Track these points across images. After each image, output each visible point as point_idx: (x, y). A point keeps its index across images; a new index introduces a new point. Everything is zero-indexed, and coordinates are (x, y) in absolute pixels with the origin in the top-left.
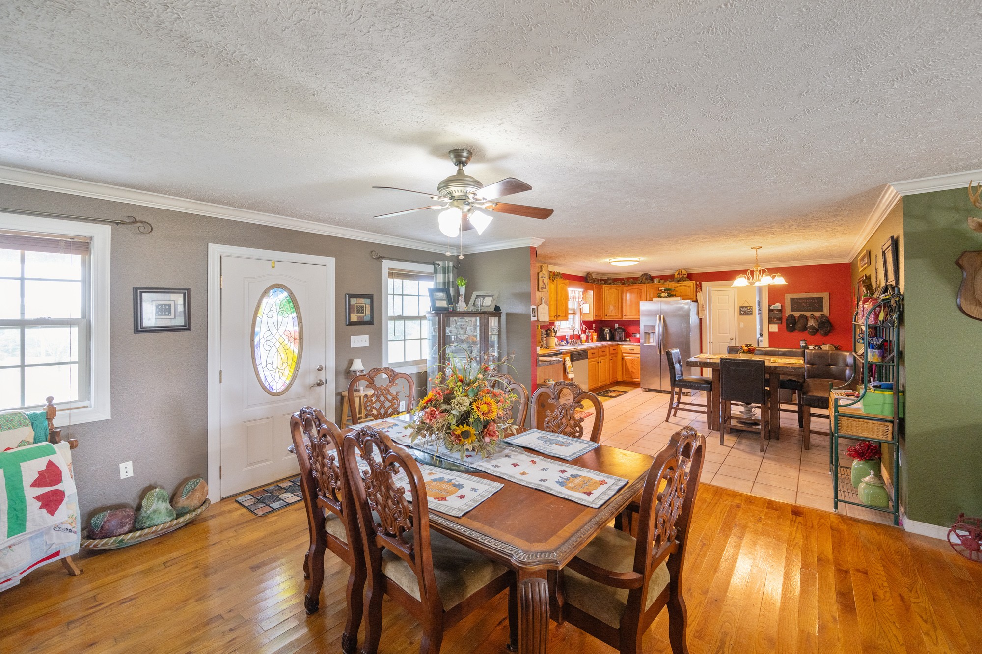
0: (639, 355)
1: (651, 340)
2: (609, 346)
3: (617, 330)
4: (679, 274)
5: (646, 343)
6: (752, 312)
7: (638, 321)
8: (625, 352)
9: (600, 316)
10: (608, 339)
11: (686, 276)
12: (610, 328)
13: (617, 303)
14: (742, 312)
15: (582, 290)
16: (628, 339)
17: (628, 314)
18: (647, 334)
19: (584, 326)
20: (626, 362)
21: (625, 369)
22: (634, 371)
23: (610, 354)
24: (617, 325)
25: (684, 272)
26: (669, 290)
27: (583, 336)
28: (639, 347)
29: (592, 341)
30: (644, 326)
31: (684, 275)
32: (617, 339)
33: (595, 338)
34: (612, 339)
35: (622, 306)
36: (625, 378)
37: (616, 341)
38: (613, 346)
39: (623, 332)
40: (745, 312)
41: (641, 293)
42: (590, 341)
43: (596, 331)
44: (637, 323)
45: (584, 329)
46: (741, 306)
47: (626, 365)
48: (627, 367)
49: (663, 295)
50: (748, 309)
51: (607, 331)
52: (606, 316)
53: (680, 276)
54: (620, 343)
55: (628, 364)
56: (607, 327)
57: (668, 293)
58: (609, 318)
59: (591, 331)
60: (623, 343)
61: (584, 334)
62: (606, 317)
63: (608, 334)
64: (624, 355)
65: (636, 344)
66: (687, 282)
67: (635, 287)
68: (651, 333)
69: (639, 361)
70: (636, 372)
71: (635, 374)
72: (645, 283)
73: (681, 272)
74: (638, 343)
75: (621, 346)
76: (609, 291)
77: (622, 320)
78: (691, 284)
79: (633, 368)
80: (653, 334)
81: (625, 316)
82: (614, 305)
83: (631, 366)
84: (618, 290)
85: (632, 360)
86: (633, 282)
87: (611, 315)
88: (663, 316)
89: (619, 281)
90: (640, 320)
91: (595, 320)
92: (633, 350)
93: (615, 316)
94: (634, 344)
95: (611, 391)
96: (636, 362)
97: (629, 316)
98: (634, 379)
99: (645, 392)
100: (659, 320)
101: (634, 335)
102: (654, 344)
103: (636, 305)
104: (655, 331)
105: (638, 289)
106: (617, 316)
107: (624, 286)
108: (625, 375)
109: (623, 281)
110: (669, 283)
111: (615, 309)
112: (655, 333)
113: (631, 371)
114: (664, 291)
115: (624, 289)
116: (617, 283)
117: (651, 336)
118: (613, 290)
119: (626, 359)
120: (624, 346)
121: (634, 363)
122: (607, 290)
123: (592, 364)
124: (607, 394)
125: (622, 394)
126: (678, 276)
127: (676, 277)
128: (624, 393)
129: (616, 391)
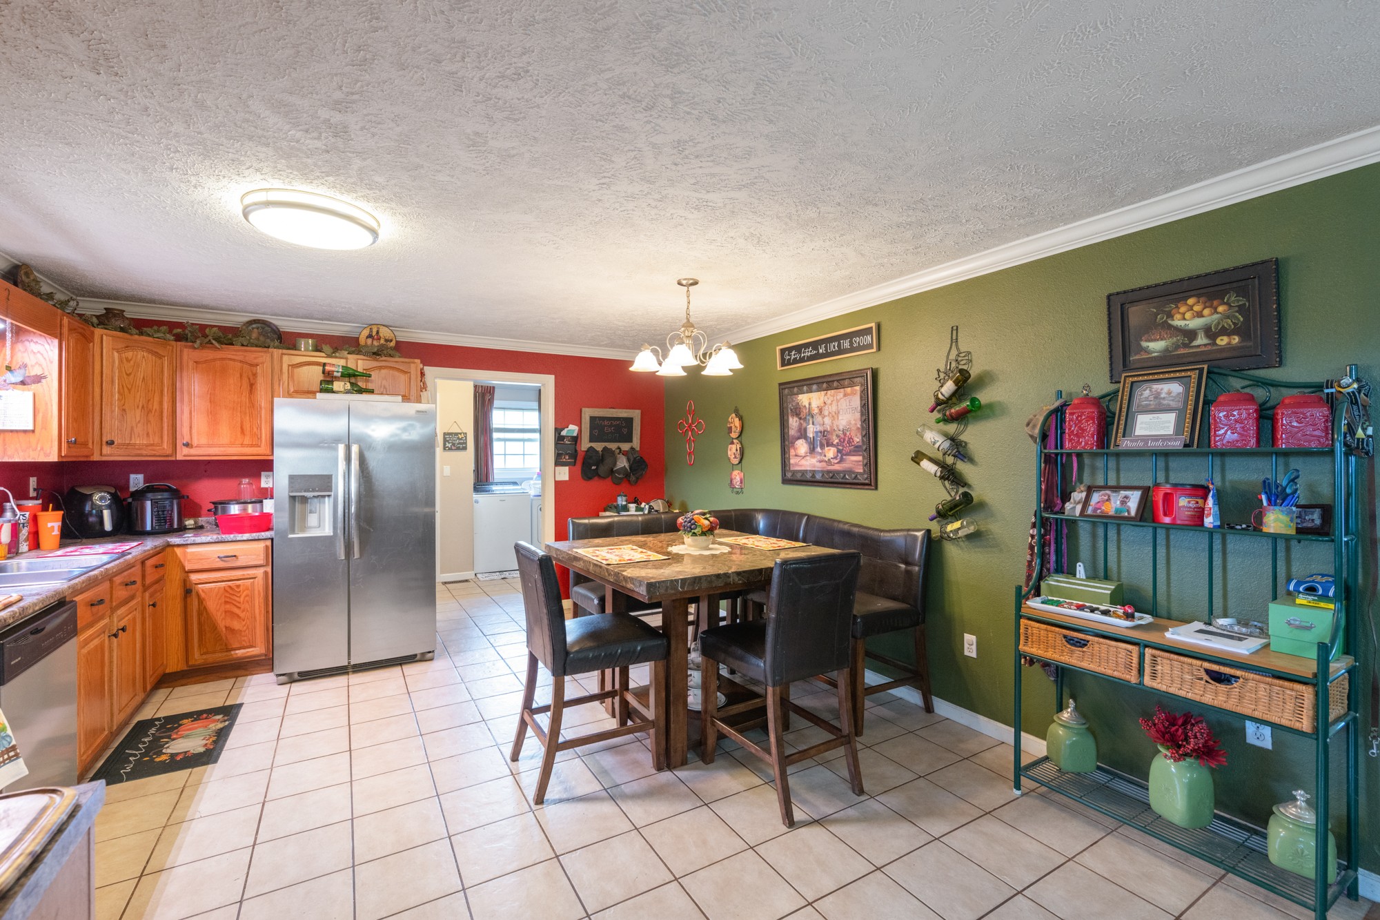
0: (261, 573)
1: (312, 520)
3: (145, 495)
4: (370, 336)
5: (293, 532)
6: (466, 443)
7: (269, 462)
8: (196, 567)
10: (108, 526)
11: (393, 344)
12: (113, 491)
14: (448, 445)
16: (190, 522)
17: (201, 439)
18: (298, 502)
20: (201, 601)
21: (200, 624)
22: (236, 625)
23: (147, 588)
24: (140, 477)
25: (385, 332)
26: (354, 376)
28: (260, 546)
29: (35, 544)
30: (292, 478)
31: (387, 341)
32: (150, 524)
34: (127, 526)
36: (196, 655)
37: (148, 535)
39: (175, 502)
40: (454, 444)
43: (53, 501)
46: (446, 431)
47: (203, 610)
48: (208, 615)
49: (337, 385)
50: (458, 438)
51: (100, 499)
53: (376, 343)
54: (175, 540)
55: (212, 605)
56: (99, 484)
57: (352, 384)
58: (118, 451)
59: (30, 504)
60: (189, 537)
63: (106, 514)
64: (194, 577)
65: (246, 536)
66: (398, 361)
67: (229, 356)
68: (316, 500)
69: (259, 591)
70: (248, 628)
71: (243, 634)
72: (266, 349)
73: (378, 332)
74: (258, 534)
75: (178, 551)
76: (123, 355)
77: (174, 459)
78: (412, 365)
79: (234, 615)
80: (324, 503)
81: (187, 445)
82: (143, 407)
83: (226, 612)
84: (160, 357)
85: (229, 590)
86: (220, 337)
87: (128, 442)
88: (360, 447)
89: (164, 328)
90: (272, 460)
91: (64, 460)
92: (235, 556)
93: (147, 446)
94: (238, 539)
95: (162, 726)
96: (247, 596)
97: (210, 446)
98: (237, 652)
99: (293, 684)
100: (346, 460)
101: (224, 510)
102: (324, 530)
103: (239, 414)
104: (332, 494)
105: (241, 362)
106: (152, 445)
107: (186, 347)
108: (199, 646)
109: (179, 330)
110: (349, 356)
111: (148, 421)
112: (329, 496)
113: (226, 628)
114: (339, 374)
115: (185, 357)
116: (156, 332)
117: (313, 509)
118: (140, 354)
119: (203, 591)
120: (190, 550)
121: (237, 599)
122: (113, 349)
123: (89, 653)
124: (160, 753)
125: (220, 726)
126: (369, 341)
127: (366, 343)
128: (226, 718)
129: (185, 721)
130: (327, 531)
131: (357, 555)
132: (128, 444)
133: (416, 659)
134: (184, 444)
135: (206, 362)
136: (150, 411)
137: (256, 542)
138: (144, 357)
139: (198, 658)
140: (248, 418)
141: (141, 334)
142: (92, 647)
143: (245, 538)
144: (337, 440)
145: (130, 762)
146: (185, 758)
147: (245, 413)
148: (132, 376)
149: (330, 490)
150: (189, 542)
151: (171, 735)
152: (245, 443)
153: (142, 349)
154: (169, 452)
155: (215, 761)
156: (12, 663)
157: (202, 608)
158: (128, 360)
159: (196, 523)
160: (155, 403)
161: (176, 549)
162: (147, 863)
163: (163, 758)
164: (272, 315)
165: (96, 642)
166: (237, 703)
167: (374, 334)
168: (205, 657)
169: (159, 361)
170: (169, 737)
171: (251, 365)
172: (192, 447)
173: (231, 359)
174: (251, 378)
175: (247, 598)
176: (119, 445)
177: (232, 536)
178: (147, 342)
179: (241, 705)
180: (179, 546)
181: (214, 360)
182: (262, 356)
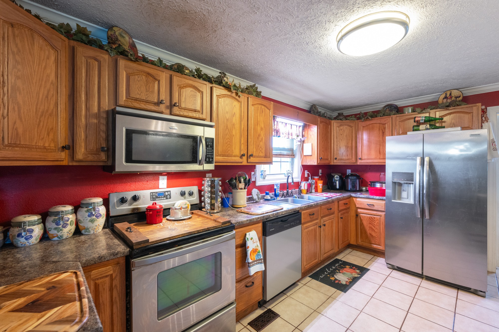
0: (383, 214)
1: (404, 194)
2: (339, 200)
3: (350, 177)
4: (446, 98)
5: (395, 199)
7: (384, 166)
8: (360, 206)
9: (327, 159)
10: (338, 187)
11: (460, 98)
12: (340, 175)
13: (350, 142)
15: (301, 124)
16: (364, 188)
17: (365, 157)
18: (397, 185)
19: (306, 172)
20: (361, 220)
21: (361, 229)
22: (373, 234)
23: (340, 211)
24: (350, 170)
25: (455, 93)
26: (432, 120)
27: (304, 186)
28: (383, 202)
29: (316, 191)
30: (394, 174)
31: (456, 97)
32: (350, 187)
33: (321, 187)
34: (343, 188)
35: (356, 147)
36: (360, 241)
37: (348, 191)
38: (343, 199)
39: (358, 181)
41: (385, 128)
42: (313, 191)
43: (321, 178)
44: (381, 168)
45: (306, 176)
47: (362, 224)
48: (364, 227)
49: (422, 127)
51: (337, 177)
52: (336, 159)
53: (449, 101)
54: (353, 195)
55: (365, 223)
56: (336, 173)
57: (430, 125)
58: (339, 161)
59: (316, 178)
60: (358, 195)
61: (304, 182)
62: (335, 161)
63: (337, 182)
64: (359, 210)
65: (377, 197)
66: (464, 107)
67: (375, 122)
68: (406, 185)
69: (382, 222)
70: (378, 236)
71: (376, 238)
72: (389, 116)
73: (450, 94)
74: (382, 197)
75: (354, 199)
76: (340, 128)
77: (356, 164)
78: (474, 108)
79: (373, 230)
80: (410, 187)
81: (360, 159)
82: (346, 146)
83: (370, 227)
84: (351, 127)
85: (371, 219)
86: (372, 115)
87: (341, 158)
88: (430, 157)
89: (353, 116)
90: (385, 165)
91: (320, 164)
92: (373, 205)
93: (348, 159)
94: (374, 198)
95: (341, 264)
96: (378, 223)
97: (368, 159)
98: (374, 245)
99: (394, 271)
100: (421, 165)
101: (374, 185)
102: (410, 200)
103: (378, 146)
104: (414, 182)
105: (379, 123)
106: (349, 159)
107: (360, 121)
108: (361, 237)
109: (359, 116)
110: (431, 111)
111: (348, 151)
112: (413, 184)
113: (370, 234)
114: (423, 121)
115: (360, 126)
116: (350, 118)
117: (405, 189)
118: (345, 127)
119: (362, 216)
120: (358, 199)
121: (374, 223)
122: (337, 127)
123: (308, 231)
124: (333, 276)
125: (356, 276)
126: (445, 100)
127: (443, 102)
128: (360, 273)
129: (348, 267)
130: (411, 201)
131: (427, 217)
132: (341, 159)
133: (470, 290)
134: (359, 159)
135: (367, 126)
136: (348, 147)
137: (382, 201)
138: (346, 128)
139: (360, 242)
140: (382, 147)
141: (347, 120)
142: (310, 229)
143: (377, 198)
144: (416, 155)
145: (324, 274)
146: (338, 283)
147: (381, 145)
148: (343, 135)
149: (412, 180)
150: (357, 196)
151: (340, 270)
152: (381, 158)
153: (346, 125)
154: (355, 162)
155: (345, 292)
156: (271, 230)
157: (361, 223)
158: (341, 130)
159: (366, 189)
160: (350, 144)
161: (354, 198)
162: (301, 323)
163: (332, 279)
164: (394, 101)
165: (312, 228)
166: (368, 268)
167: (448, 95)
168: (363, 243)
169: (351, 128)
170: (339, 270)
171: (383, 124)
172: (362, 160)
173: (375, 123)
174: (383, 130)
175: (378, 224)
176: (339, 159)
177: (372, 196)
178: (347, 122)
179: (368, 270)
180: (354, 197)
181: (369, 125)
182: (387, 120)
